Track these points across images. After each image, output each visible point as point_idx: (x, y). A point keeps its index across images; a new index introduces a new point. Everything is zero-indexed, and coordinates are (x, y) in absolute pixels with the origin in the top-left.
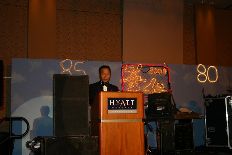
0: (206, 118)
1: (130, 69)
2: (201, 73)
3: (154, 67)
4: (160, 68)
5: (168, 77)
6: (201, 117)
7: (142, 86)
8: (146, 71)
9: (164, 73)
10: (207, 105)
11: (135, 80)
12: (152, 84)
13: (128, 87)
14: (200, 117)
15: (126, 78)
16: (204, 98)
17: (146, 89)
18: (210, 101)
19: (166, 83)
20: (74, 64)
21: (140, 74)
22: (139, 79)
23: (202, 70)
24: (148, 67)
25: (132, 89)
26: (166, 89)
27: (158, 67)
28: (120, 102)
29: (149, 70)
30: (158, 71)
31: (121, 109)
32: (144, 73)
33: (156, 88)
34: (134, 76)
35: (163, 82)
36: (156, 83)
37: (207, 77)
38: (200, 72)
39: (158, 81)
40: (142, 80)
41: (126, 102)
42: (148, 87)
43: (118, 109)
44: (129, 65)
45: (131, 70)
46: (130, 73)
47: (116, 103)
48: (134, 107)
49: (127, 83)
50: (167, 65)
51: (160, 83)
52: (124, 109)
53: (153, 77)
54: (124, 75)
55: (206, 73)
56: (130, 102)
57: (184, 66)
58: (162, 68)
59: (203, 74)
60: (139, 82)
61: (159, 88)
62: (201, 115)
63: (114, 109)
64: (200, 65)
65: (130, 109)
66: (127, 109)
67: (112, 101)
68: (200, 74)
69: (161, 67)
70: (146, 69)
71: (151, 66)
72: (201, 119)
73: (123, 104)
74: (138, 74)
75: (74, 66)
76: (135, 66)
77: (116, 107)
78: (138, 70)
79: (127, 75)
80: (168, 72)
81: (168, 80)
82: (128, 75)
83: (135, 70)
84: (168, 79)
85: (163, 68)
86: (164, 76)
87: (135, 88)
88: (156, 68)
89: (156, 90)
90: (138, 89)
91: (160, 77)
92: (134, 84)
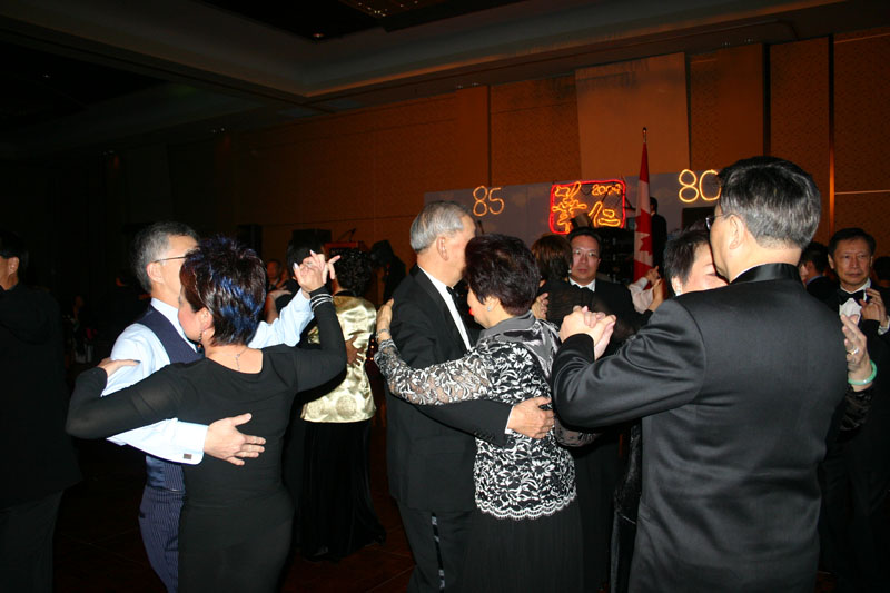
2: (687, 186)
4: (610, 185)
8: (587, 193)
11: (569, 207)
12: (596, 212)
13: (559, 219)
15: (557, 205)
19: (618, 208)
20: (489, 191)
21: (578, 197)
22: (576, 205)
23: (688, 179)
24: (590, 185)
25: (564, 221)
26: (617, 218)
27: (605, 184)
29: (591, 190)
30: (606, 189)
32: (586, 195)
33: (602, 217)
34: (569, 200)
36: (601, 210)
37: (699, 192)
38: (685, 185)
39: (607, 206)
40: (579, 206)
44: (562, 185)
45: (564, 192)
46: (563, 198)
49: (558, 213)
53: (598, 200)
54: (554, 200)
55: (697, 186)
58: (614, 184)
59: (692, 186)
60: (576, 210)
61: (607, 218)
64: (685, 171)
68: (685, 188)
69: (612, 183)
70: (587, 188)
71: (597, 183)
74: (575, 198)
75: (489, 194)
76: (571, 187)
78: (574, 192)
79: (558, 200)
80: (622, 191)
82: (560, 199)
83: (570, 192)
86: (616, 197)
88: (603, 186)
89: (602, 221)
91: (609, 199)
92: (568, 213)
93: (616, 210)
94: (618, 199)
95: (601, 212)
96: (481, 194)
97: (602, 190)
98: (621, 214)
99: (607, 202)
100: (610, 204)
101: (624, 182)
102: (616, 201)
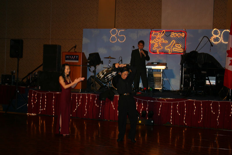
1: (156, 34)
2: (216, 36)
3: (175, 32)
4: (179, 33)
7: (164, 46)
8: (168, 35)
11: (159, 42)
12: (172, 44)
13: (154, 47)
15: (153, 40)
17: (167, 48)
19: (183, 44)
20: (118, 31)
21: (163, 37)
22: (162, 41)
23: (216, 33)
24: (170, 32)
25: (156, 48)
26: (182, 48)
28: (71, 57)
29: (170, 34)
30: (177, 35)
31: (71, 60)
33: (175, 47)
34: (159, 38)
39: (177, 42)
40: (164, 42)
41: (74, 57)
42: (168, 47)
43: (70, 60)
44: (155, 31)
46: (156, 37)
47: (69, 57)
48: (77, 59)
49: (153, 44)
50: (186, 30)
51: (178, 44)
52: (73, 60)
53: (173, 40)
54: (151, 38)
55: (220, 36)
56: (76, 57)
58: (181, 32)
60: (162, 43)
61: (177, 48)
63: (69, 60)
64: (214, 29)
65: (76, 60)
66: (74, 60)
67: (68, 56)
70: (168, 33)
71: (172, 32)
73: (72, 58)
74: (162, 37)
75: (118, 33)
76: (160, 33)
77: (69, 59)
78: (162, 35)
79: (154, 38)
80: (185, 36)
83: (160, 35)
86: (182, 38)
87: (159, 47)
88: (176, 33)
89: (174, 49)
90: (161, 48)
91: (179, 39)
92: (158, 44)
93: (182, 44)
94: (183, 40)
95: (174, 45)
96: (114, 32)
97: (175, 35)
98: (184, 46)
99: (177, 40)
100: (179, 41)
101: (186, 32)
102: (182, 40)
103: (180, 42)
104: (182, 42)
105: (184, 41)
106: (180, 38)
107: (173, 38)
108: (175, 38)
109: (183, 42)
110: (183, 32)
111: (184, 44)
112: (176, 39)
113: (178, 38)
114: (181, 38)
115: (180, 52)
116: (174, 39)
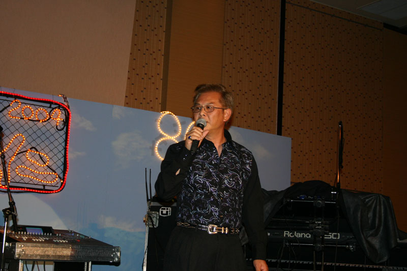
0: (145, 264)
2: (167, 137)
5: (64, 137)
6: (117, 259)
9: (54, 124)
10: (153, 225)
12: (10, 148)
14: (113, 258)
16: (148, 200)
18: (164, 212)
24: (5, 98)
26: (54, 171)
27: (36, 103)
29: (5, 108)
30: (35, 113)
33: (23, 163)
35: (47, 150)
36: (25, 149)
38: (165, 134)
39: (34, 145)
50: (68, 99)
51: (37, 151)
53: (18, 130)
57: (119, 111)
58: (50, 105)
59: (173, 138)
61: (32, 165)
62: (118, 251)
64: (168, 112)
68: (164, 139)
69: (48, 105)
72: (117, 264)
80: (66, 122)
81: (63, 144)
84: (66, 141)
85: (53, 106)
86: (53, 131)
88: (31, 105)
89: (22, 171)
93: (51, 154)
94: (57, 135)
98: (60, 163)
99: (34, 136)
100: (38, 141)
101: (69, 107)
102: (52, 139)
103: (43, 146)
104: (51, 147)
105: (61, 140)
106: (44, 129)
107: (17, 126)
108: (26, 127)
109: (56, 143)
110: (59, 108)
111: (61, 156)
112: (30, 132)
113: (35, 128)
114: (49, 127)
115: (44, 186)
116: (21, 130)
